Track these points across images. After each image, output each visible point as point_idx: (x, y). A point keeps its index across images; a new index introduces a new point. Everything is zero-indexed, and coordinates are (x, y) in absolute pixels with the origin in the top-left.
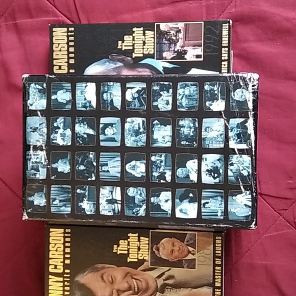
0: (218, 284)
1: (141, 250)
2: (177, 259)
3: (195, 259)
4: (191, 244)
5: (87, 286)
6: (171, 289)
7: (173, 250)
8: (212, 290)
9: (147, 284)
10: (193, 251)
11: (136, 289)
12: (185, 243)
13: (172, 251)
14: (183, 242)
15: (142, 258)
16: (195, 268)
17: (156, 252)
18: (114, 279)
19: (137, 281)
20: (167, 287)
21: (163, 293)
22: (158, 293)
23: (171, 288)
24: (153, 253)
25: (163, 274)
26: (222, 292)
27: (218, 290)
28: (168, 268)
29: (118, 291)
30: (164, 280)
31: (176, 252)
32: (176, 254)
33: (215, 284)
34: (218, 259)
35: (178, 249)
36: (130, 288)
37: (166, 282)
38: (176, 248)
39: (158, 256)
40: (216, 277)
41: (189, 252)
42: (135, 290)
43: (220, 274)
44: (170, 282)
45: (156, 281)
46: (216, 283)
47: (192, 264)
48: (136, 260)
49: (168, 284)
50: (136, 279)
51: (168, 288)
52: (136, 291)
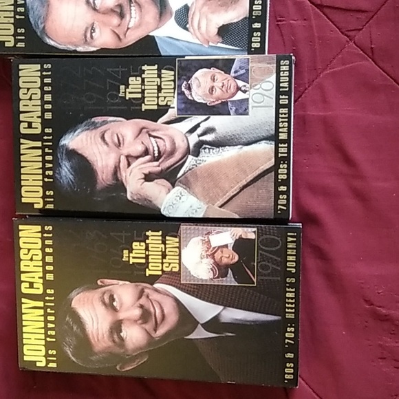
0: (283, 136)
1: (163, 91)
2: (220, 102)
3: (248, 99)
4: (241, 75)
5: (80, 152)
6: (209, 149)
7: (213, 87)
8: (273, 146)
9: (173, 143)
10: (245, 86)
11: (156, 152)
12: (232, 74)
13: (212, 89)
14: (229, 74)
15: (164, 103)
16: (247, 114)
17: (187, 92)
18: (121, 139)
19: (158, 140)
20: (204, 146)
21: (197, 156)
22: (190, 157)
23: (209, 147)
24: (181, 93)
25: (198, 126)
26: (289, 148)
27: (283, 145)
28: (206, 117)
29: (128, 157)
30: (199, 136)
31: (218, 90)
32: (218, 92)
33: (279, 136)
34: (284, 97)
35: (221, 84)
36: (146, 152)
37: (202, 138)
38: (218, 84)
39: (190, 98)
40: (281, 125)
41: (238, 89)
42: (154, 154)
43: (286, 120)
44: (208, 138)
45: (187, 137)
46: (280, 134)
47: (242, 108)
48: (156, 107)
49: (206, 141)
50: (155, 137)
51: (205, 148)
52: (156, 155)
